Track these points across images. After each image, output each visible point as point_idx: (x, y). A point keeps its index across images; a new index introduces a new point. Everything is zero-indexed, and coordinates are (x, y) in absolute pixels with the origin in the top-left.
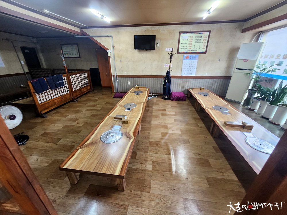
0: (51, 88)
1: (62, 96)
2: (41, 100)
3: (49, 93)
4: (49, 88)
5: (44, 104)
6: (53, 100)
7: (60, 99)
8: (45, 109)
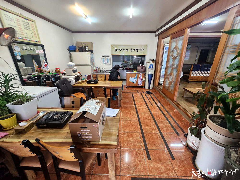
0: (200, 71)
1: (204, 77)
2: (192, 75)
3: (198, 73)
4: (200, 70)
5: (192, 77)
6: (198, 77)
7: (202, 78)
8: (191, 80)
